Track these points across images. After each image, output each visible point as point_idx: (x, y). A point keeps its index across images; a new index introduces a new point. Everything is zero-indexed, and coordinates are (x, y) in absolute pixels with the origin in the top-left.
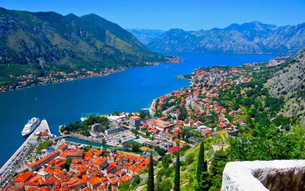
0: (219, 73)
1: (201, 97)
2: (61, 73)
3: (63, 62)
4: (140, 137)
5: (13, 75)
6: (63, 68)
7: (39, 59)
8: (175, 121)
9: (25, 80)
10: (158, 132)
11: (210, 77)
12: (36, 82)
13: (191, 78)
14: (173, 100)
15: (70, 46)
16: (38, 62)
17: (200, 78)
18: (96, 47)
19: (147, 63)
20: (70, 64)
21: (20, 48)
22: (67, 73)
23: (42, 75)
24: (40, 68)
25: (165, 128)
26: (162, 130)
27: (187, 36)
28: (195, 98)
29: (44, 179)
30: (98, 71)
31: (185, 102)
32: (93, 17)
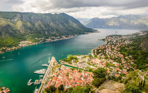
0: (117, 38)
1: (112, 50)
2: (54, 37)
3: (54, 33)
4: (91, 65)
5: (37, 38)
6: (54, 35)
7: (46, 32)
8: (103, 60)
9: (41, 40)
10: (97, 64)
11: (114, 40)
12: (45, 41)
13: (105, 40)
14: (100, 51)
15: (56, 26)
16: (45, 33)
17: (109, 40)
18: (65, 27)
19: (85, 33)
20: (56, 34)
21: (39, 28)
22: (56, 37)
23: (47, 38)
24: (46, 35)
25: (100, 62)
26: (99, 63)
27: (101, 21)
28: (110, 50)
29: (62, 80)
30: (67, 37)
31: (106, 52)
32: (63, 14)
